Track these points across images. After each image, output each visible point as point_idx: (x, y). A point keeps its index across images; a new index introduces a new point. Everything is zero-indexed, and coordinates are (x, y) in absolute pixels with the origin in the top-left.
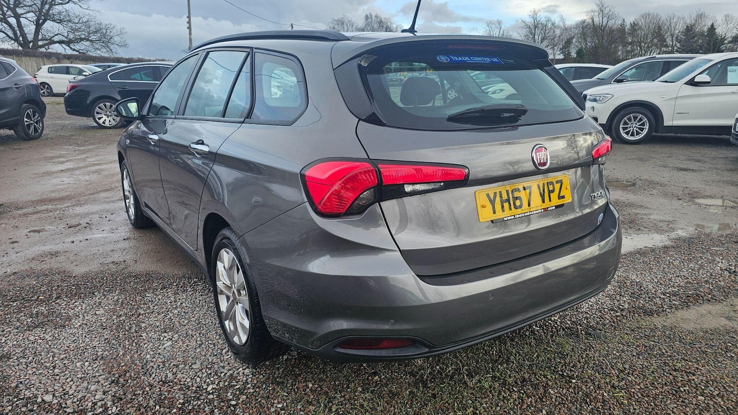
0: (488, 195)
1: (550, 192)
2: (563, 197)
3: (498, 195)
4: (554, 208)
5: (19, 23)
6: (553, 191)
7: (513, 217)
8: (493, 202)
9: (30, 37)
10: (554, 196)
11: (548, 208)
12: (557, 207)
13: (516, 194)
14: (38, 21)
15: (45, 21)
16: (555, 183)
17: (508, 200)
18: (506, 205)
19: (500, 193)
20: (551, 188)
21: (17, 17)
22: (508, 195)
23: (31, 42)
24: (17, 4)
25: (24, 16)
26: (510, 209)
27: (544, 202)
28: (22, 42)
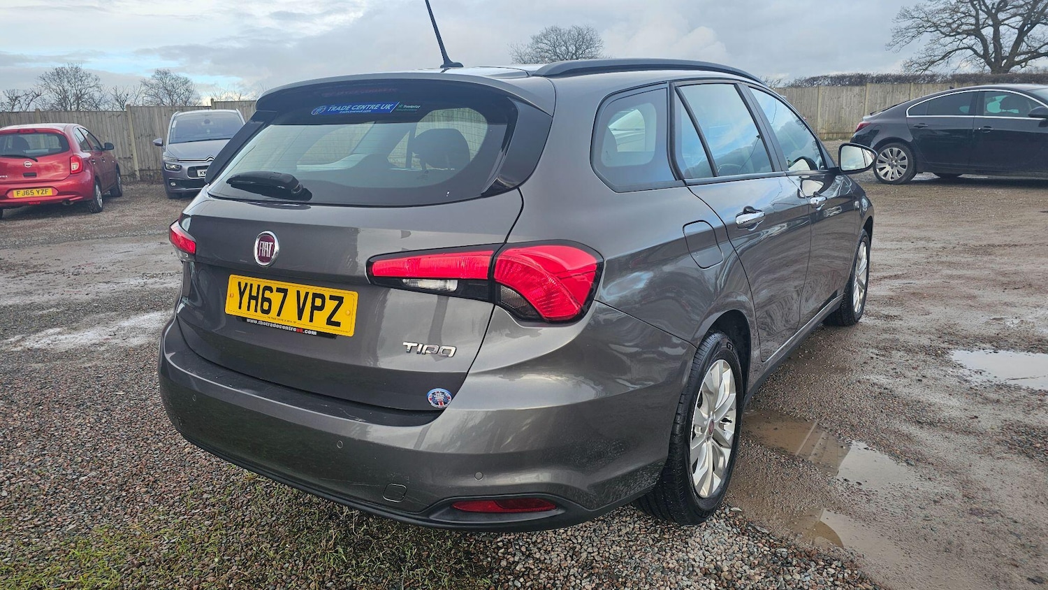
0: (239, 283)
1: (314, 308)
2: (338, 324)
3: (248, 288)
4: (315, 333)
5: (996, 33)
6: (321, 308)
7: (256, 322)
8: (242, 294)
9: (1007, 50)
10: (321, 316)
11: (304, 330)
12: (320, 334)
13: (267, 294)
14: (1023, 26)
15: (1033, 25)
16: (327, 298)
17: (256, 298)
18: (253, 302)
19: (251, 285)
20: (318, 302)
21: (997, 25)
22: (258, 293)
23: (1006, 57)
24: (1002, 6)
25: (1006, 22)
26: (256, 311)
27: (300, 318)
28: (993, 60)
